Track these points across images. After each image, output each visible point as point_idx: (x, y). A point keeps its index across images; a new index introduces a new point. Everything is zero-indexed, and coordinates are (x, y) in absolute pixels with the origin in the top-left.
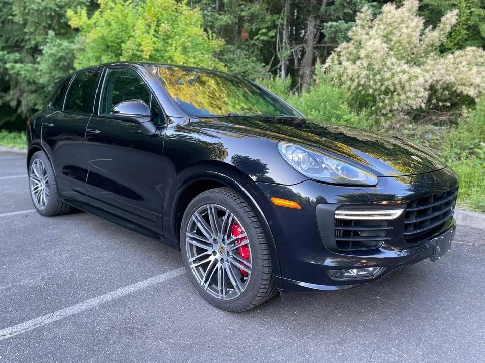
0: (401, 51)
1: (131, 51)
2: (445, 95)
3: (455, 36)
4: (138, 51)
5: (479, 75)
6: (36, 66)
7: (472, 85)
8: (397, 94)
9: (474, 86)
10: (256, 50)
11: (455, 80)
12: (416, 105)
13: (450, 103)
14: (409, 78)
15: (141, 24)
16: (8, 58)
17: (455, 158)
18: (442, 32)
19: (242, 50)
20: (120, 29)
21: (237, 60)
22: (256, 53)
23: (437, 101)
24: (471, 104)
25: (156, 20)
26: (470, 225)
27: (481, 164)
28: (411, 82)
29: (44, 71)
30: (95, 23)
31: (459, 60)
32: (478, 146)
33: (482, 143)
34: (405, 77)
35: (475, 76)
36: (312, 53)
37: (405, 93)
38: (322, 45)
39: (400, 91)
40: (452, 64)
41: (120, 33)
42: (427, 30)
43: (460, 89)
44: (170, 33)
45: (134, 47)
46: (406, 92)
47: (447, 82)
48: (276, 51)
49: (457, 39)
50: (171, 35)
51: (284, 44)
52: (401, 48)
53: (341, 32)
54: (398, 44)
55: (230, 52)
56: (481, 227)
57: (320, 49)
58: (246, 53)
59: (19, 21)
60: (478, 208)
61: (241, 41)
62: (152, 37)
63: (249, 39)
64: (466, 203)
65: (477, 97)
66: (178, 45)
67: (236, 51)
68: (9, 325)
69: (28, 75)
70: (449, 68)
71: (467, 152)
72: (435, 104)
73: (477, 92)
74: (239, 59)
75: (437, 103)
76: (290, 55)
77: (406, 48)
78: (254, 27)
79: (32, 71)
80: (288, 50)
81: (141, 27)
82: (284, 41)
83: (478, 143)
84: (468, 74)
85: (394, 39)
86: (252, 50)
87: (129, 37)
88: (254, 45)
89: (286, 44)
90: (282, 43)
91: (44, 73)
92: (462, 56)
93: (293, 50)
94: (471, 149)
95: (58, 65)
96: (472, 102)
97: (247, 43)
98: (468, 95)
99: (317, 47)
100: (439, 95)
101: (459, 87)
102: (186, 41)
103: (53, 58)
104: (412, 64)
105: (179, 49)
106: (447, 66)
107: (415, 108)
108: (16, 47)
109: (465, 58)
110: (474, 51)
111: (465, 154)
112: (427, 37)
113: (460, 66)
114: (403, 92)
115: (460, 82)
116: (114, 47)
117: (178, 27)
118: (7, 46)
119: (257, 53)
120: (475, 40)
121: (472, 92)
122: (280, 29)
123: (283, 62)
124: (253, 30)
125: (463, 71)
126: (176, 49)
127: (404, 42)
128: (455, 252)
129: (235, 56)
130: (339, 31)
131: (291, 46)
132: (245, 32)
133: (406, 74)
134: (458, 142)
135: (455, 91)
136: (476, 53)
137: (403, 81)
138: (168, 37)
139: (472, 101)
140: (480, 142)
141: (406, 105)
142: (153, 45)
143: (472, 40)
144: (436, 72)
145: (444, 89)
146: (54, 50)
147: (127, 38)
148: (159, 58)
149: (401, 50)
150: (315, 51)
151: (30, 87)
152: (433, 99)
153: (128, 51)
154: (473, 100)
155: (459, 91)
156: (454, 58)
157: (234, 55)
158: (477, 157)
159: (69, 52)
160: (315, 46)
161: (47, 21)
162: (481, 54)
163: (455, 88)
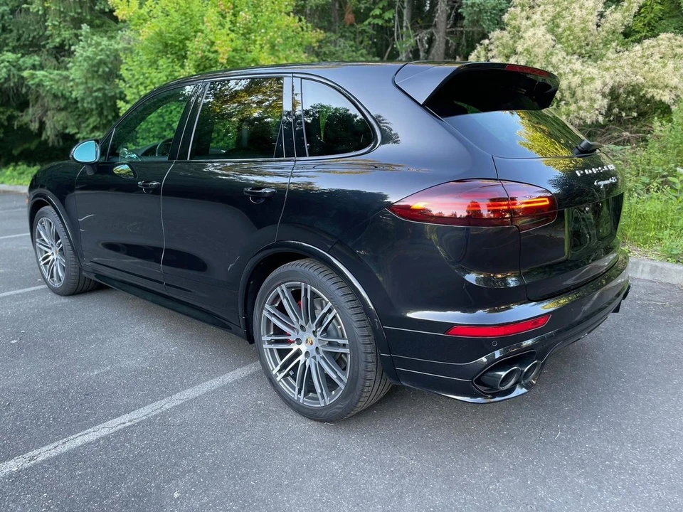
0: (572, 42)
1: (200, 52)
2: (630, 102)
3: (646, 12)
4: (209, 51)
5: (676, 73)
6: (65, 73)
7: (666, 86)
8: (565, 104)
9: (669, 88)
10: (366, 39)
11: (643, 81)
12: (590, 117)
13: (637, 112)
14: (582, 82)
15: (212, 14)
16: (24, 62)
17: (642, 190)
18: (627, 14)
19: (346, 40)
20: (182, 20)
21: (340, 54)
22: (366, 43)
23: (620, 109)
24: (665, 112)
25: (232, 6)
26: (660, 279)
27: (676, 197)
28: (585, 87)
29: (77, 80)
30: (148, 13)
31: (649, 53)
32: (673, 173)
33: (678, 169)
34: (576, 80)
35: (671, 75)
36: (444, 41)
37: (576, 102)
38: (459, 29)
39: (569, 99)
40: (640, 57)
41: (184, 27)
42: (608, 12)
43: (651, 92)
44: (252, 25)
45: (204, 46)
46: (577, 100)
47: (633, 84)
48: (394, 40)
49: (648, 18)
50: (253, 27)
51: (404, 29)
52: (572, 37)
53: (486, 12)
54: (568, 32)
55: (330, 42)
56: (674, 282)
57: (456, 34)
58: (352, 43)
59: (38, 11)
60: (671, 257)
61: (344, 27)
62: (229, 32)
63: (355, 24)
64: (655, 251)
65: (674, 104)
66: (264, 42)
67: (338, 42)
68: (125, 412)
69: (55, 87)
70: (635, 63)
71: (658, 181)
72: (617, 115)
73: (673, 96)
74: (343, 53)
75: (620, 113)
76: (414, 45)
77: (579, 38)
78: (363, 6)
79: (60, 80)
80: (410, 36)
81: (213, 19)
82: (404, 24)
83: (674, 168)
84: (661, 72)
85: (562, 24)
86: (361, 38)
87: (196, 32)
88: (363, 32)
89: (407, 28)
90: (402, 28)
91: (77, 85)
92: (653, 47)
93: (418, 37)
94: (664, 176)
95: (97, 72)
96: (666, 110)
97: (353, 30)
98: (661, 100)
99: (452, 32)
100: (623, 102)
101: (650, 90)
102: (276, 35)
103: (90, 62)
104: (586, 59)
105: (265, 48)
106: (633, 62)
107: (589, 121)
108: (33, 46)
109: (657, 49)
110: (670, 39)
111: (655, 184)
112: (606, 21)
113: (650, 60)
114: (574, 100)
115: (650, 83)
116: (176, 46)
117: (262, 16)
118: (19, 45)
119: (369, 44)
120: (673, 17)
121: (666, 97)
122: (399, 7)
123: (404, 55)
124: (362, 11)
125: (654, 68)
126: (262, 47)
127: (577, 30)
128: (639, 314)
129: (337, 48)
130: (483, 11)
131: (415, 32)
132: (349, 13)
133: (578, 75)
134: (647, 167)
135: (644, 95)
136: (673, 41)
137: (573, 85)
138: (250, 31)
139: (666, 108)
140: (676, 166)
141: (577, 118)
142: (230, 43)
143: (670, 17)
144: (618, 70)
145: (629, 93)
146: (90, 52)
147: (193, 34)
148: (239, 61)
149: (572, 40)
150: (448, 38)
151: (57, 103)
152: (614, 108)
153: (197, 52)
154: (668, 107)
155: (649, 96)
156: (643, 49)
157: (335, 46)
158: (671, 188)
159: (111, 53)
160: (448, 30)
161: (75, 9)
162: (679, 43)
163: (644, 92)
